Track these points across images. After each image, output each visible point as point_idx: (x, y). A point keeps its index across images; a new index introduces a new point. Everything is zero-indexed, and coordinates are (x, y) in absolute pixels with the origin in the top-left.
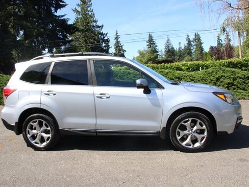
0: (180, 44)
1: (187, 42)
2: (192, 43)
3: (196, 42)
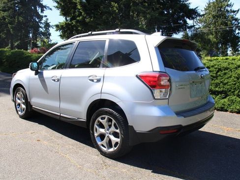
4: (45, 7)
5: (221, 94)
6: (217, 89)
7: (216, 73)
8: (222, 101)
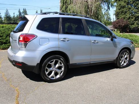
0: (14, 14)
1: (19, 13)
2: (22, 14)
3: (24, 13)
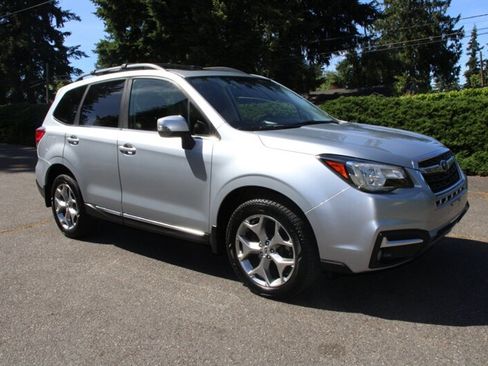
4: (66, 14)
5: (463, 150)
6: (455, 143)
7: (451, 119)
8: (467, 160)
